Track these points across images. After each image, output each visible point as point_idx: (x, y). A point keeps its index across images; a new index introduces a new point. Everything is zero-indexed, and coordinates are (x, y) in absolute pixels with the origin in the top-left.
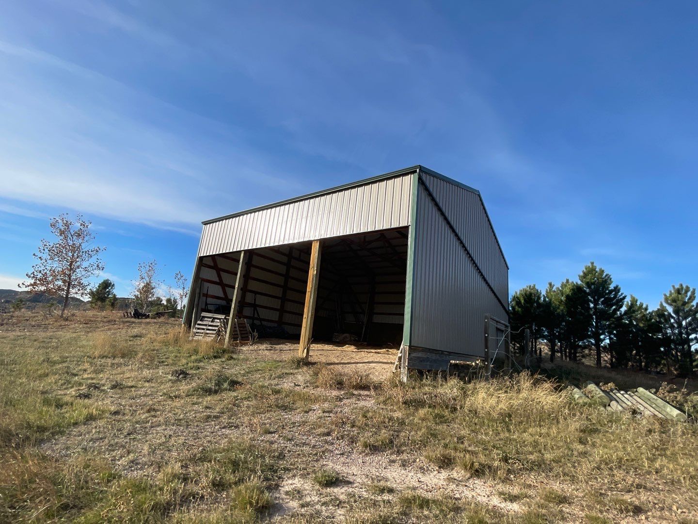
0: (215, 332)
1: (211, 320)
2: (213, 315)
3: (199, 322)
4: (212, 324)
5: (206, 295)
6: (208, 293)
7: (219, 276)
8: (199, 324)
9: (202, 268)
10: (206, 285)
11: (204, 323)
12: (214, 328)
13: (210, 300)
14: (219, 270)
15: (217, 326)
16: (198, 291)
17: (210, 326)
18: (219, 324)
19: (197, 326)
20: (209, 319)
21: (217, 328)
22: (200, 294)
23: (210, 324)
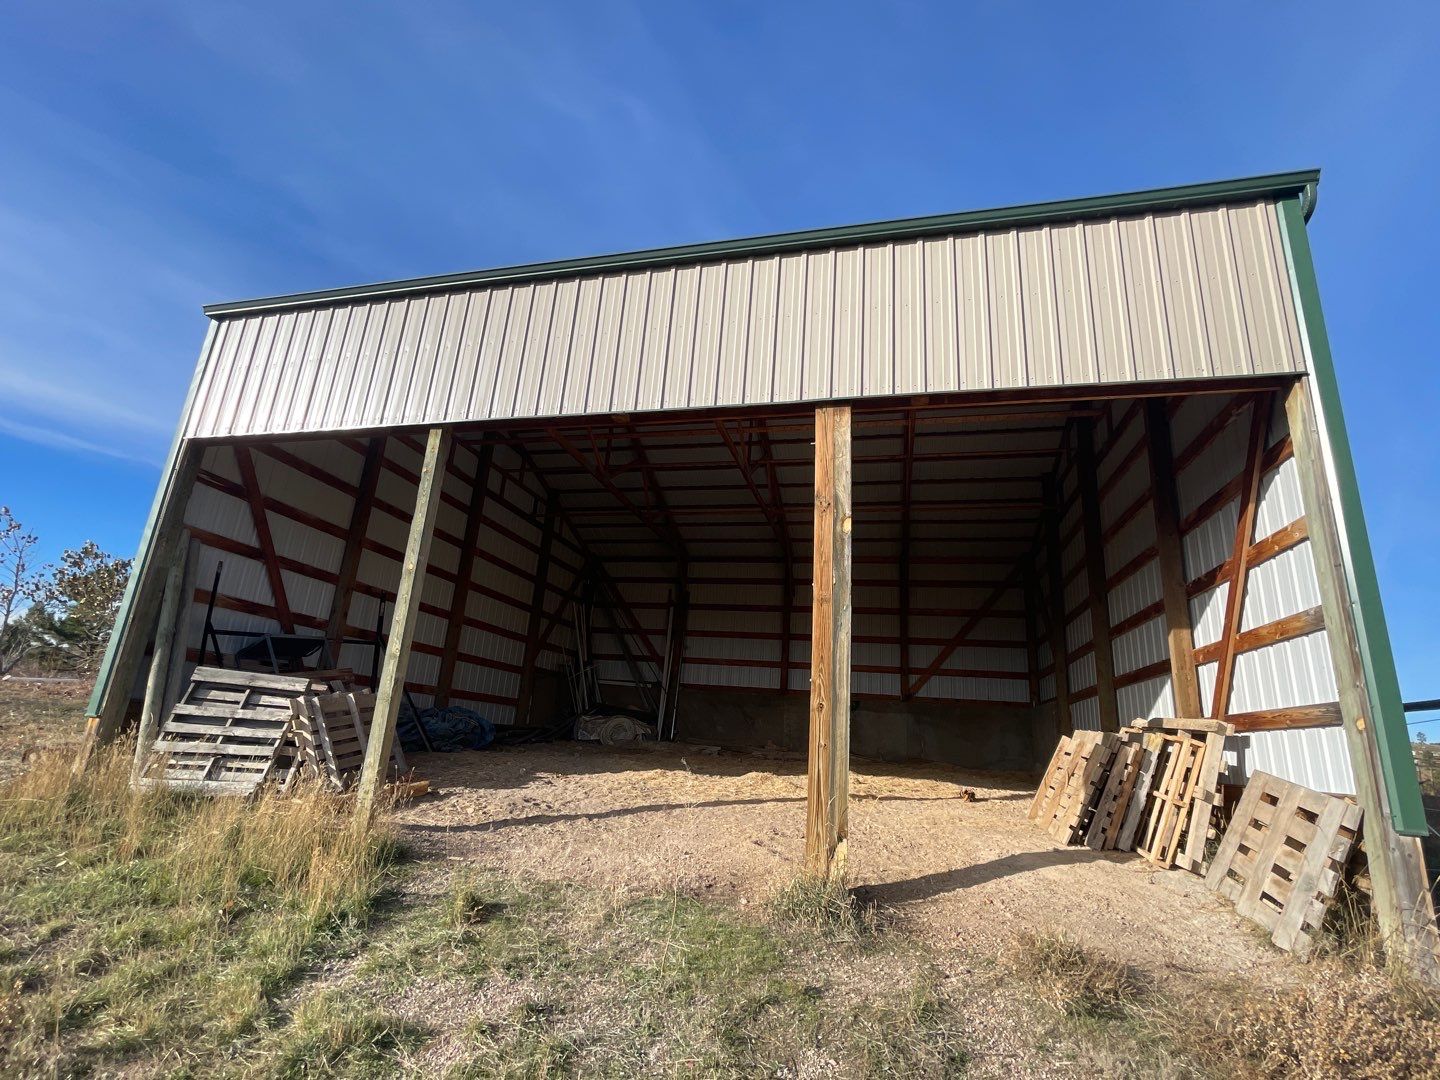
0: (268, 751)
1: (242, 697)
2: (253, 679)
3: (183, 708)
4: (249, 714)
5: (211, 599)
6: (220, 590)
7: (261, 526)
8: (180, 718)
9: (199, 487)
10: (210, 556)
11: (211, 711)
12: (260, 733)
13: (223, 618)
14: (261, 506)
15: (278, 724)
16: (174, 576)
17: (238, 722)
18: (284, 715)
19: (171, 726)
20: (231, 696)
21: (276, 734)
22: (183, 591)
23: (241, 714)
